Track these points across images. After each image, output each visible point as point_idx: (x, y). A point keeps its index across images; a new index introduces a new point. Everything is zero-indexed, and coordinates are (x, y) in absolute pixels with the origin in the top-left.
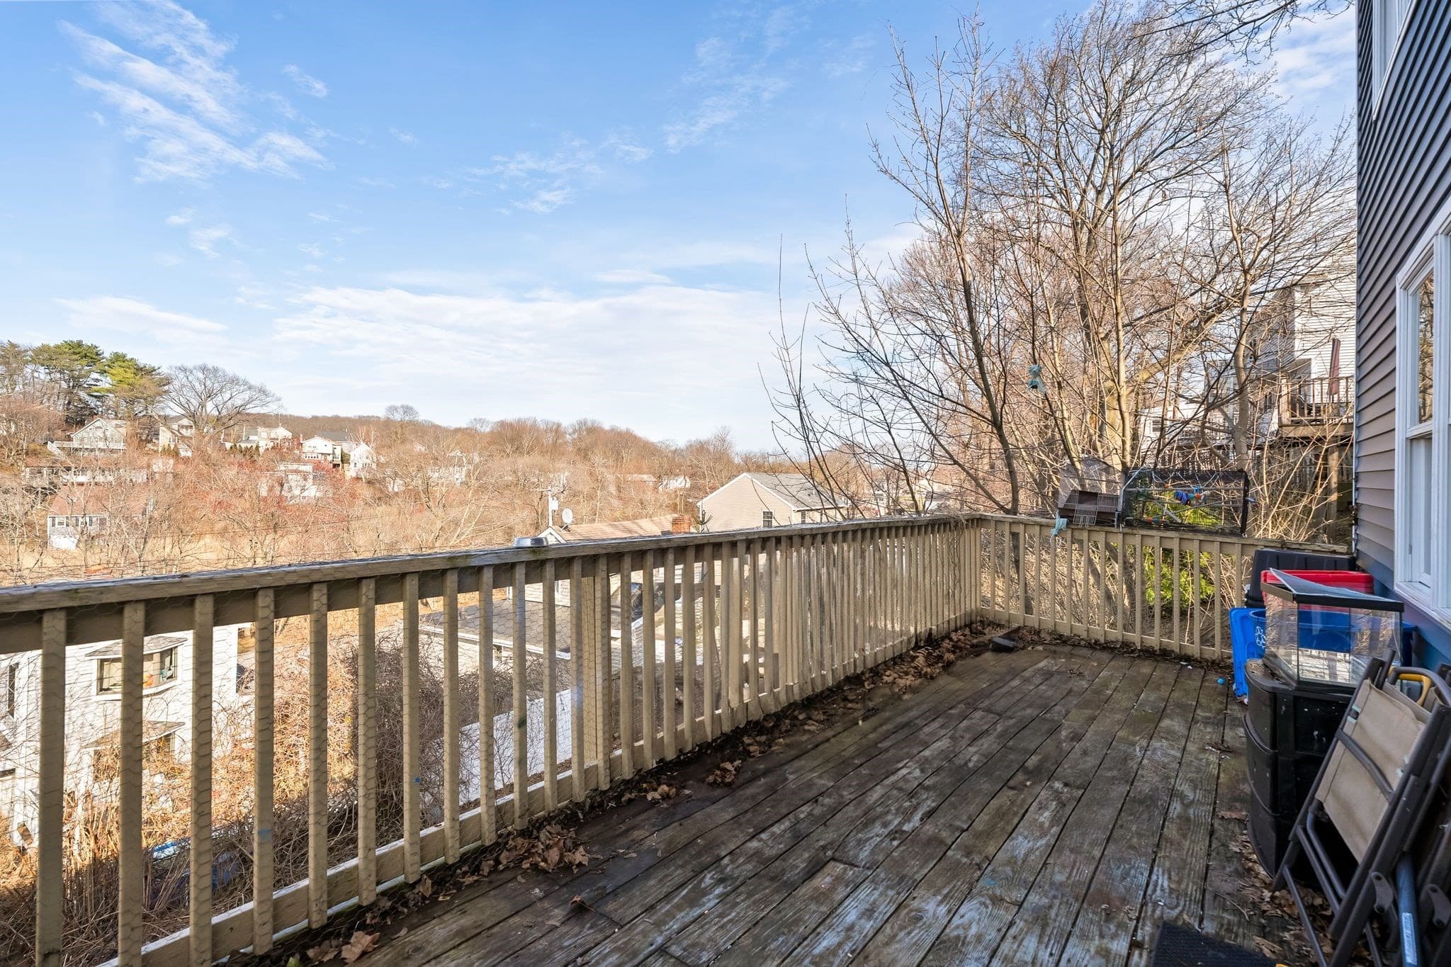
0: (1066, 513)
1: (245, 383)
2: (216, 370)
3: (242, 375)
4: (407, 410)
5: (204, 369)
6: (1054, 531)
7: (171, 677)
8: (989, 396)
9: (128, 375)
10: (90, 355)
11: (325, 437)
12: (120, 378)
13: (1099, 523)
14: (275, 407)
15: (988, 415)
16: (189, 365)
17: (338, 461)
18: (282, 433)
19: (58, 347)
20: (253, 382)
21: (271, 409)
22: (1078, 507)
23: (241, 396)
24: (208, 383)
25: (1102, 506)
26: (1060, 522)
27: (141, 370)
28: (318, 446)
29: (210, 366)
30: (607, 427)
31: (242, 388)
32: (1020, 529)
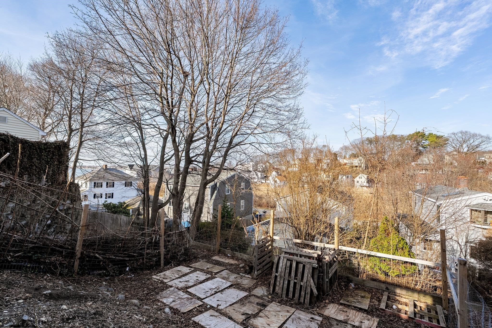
1: (479, 135)
2: (466, 132)
3: (477, 132)
5: (461, 132)
9: (434, 139)
10: (423, 135)
12: (431, 140)
16: (456, 132)
19: (413, 134)
20: (483, 134)
23: (478, 141)
24: (464, 137)
27: (438, 137)
29: (464, 131)
31: (478, 137)
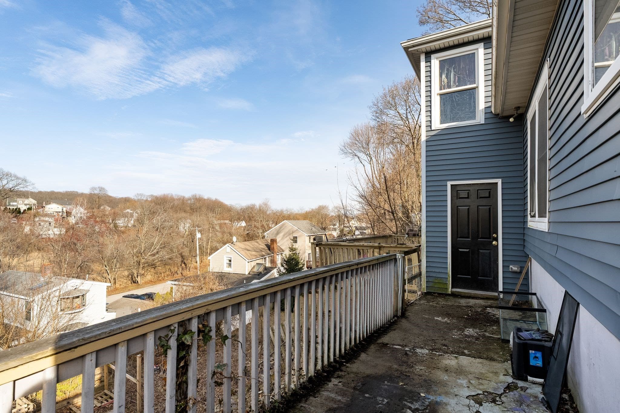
0: (407, 234)
1: (15, 176)
4: (101, 189)
6: (405, 238)
7: (84, 305)
8: (391, 207)
11: (58, 203)
13: (413, 236)
14: (31, 188)
15: (390, 210)
17: (65, 215)
18: (32, 201)
20: (20, 176)
21: (30, 189)
22: (410, 233)
23: (13, 183)
25: (414, 233)
26: (407, 236)
28: (53, 208)
30: (206, 197)
31: (13, 178)
32: (399, 238)
